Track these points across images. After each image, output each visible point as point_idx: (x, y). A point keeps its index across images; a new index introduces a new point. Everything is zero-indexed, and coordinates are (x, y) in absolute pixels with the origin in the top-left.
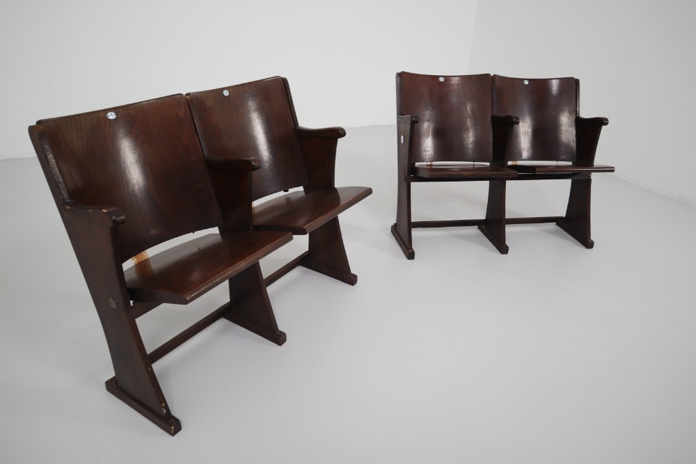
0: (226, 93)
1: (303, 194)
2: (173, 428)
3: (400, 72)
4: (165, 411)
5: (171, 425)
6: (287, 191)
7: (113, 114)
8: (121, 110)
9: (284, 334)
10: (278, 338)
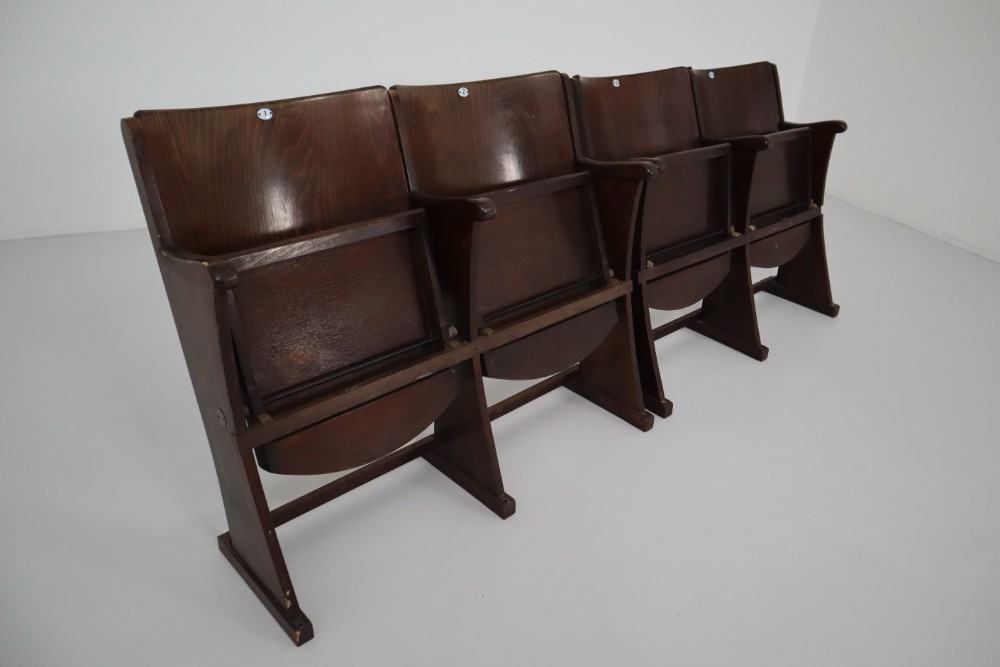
0: (463, 92)
2: (298, 633)
4: (289, 604)
5: (295, 628)
7: (268, 111)
8: (281, 106)
9: (512, 500)
10: (501, 505)
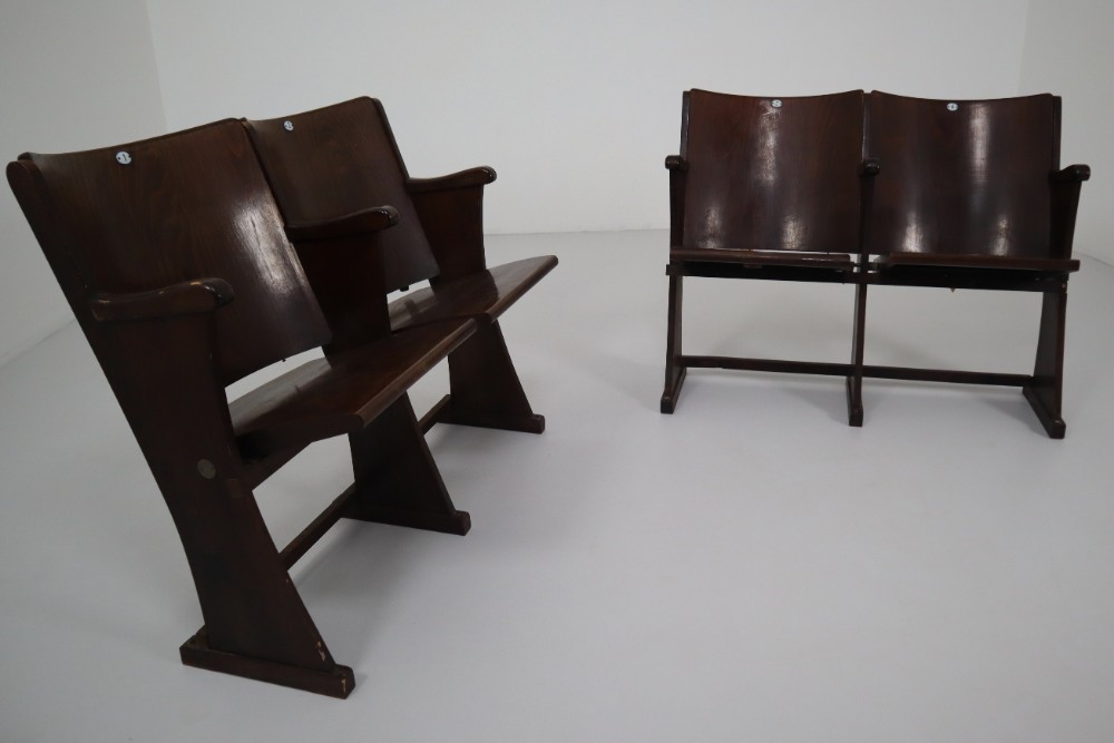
0: (288, 126)
1: (431, 292)
2: (344, 681)
3: (689, 90)
4: (324, 656)
5: (340, 678)
6: (407, 289)
8: (138, 149)
